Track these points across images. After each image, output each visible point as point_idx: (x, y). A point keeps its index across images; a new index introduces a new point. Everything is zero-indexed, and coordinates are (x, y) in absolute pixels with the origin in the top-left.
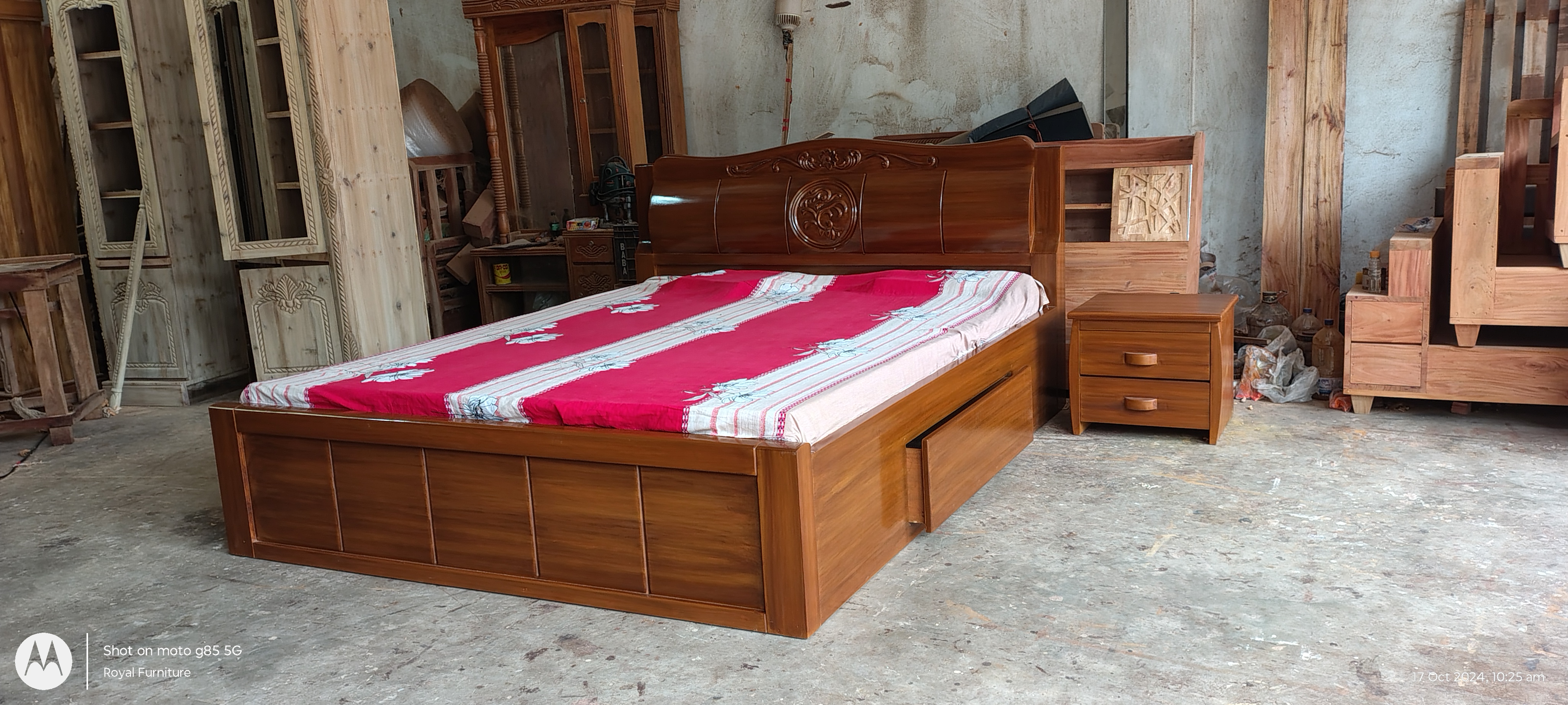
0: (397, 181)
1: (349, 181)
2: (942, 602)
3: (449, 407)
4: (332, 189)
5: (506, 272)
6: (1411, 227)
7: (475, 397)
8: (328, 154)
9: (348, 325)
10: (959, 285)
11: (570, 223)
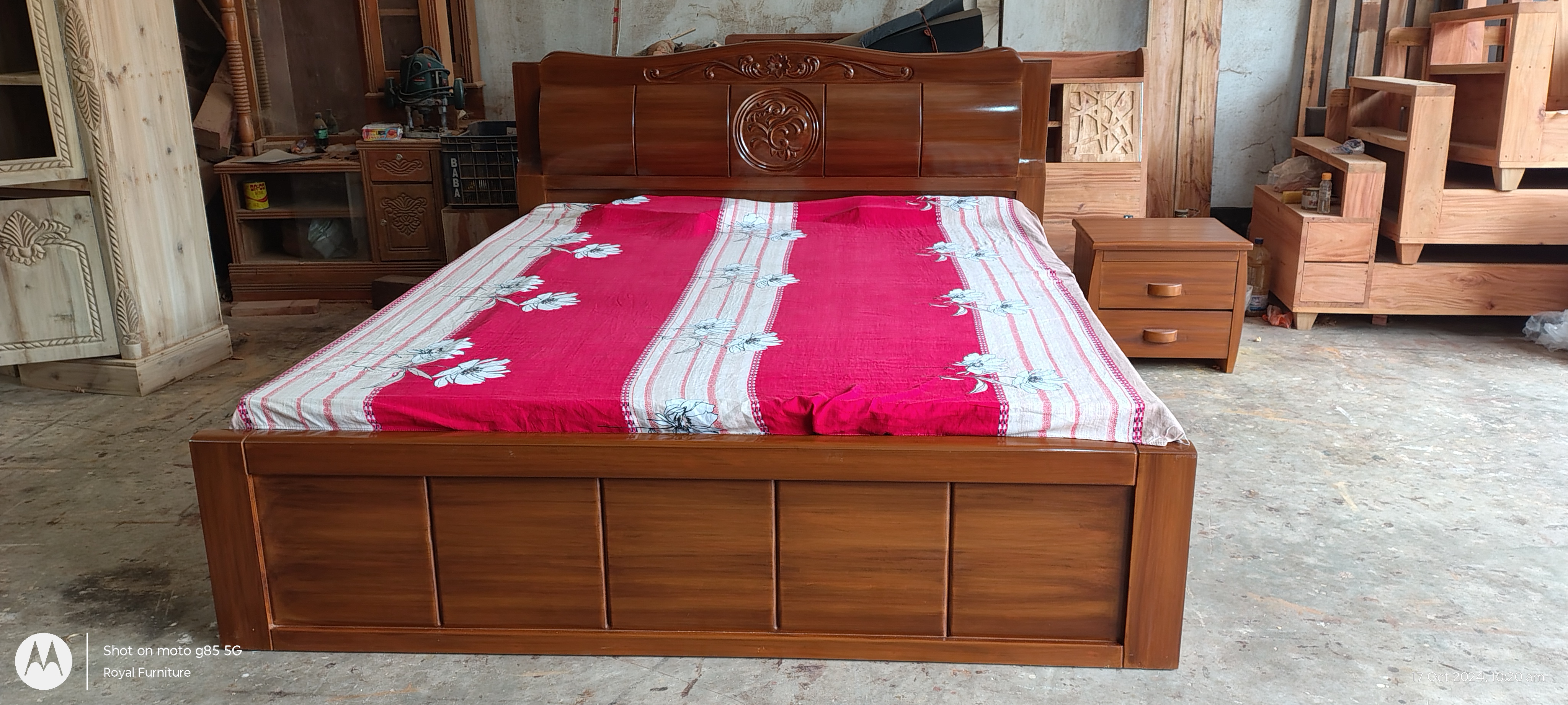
0: (169, 76)
1: (114, 77)
2: (1246, 597)
3: (631, 419)
4: (94, 88)
5: (263, 194)
6: (1346, 149)
7: (674, 403)
8: (85, 38)
9: (122, 279)
10: (958, 214)
11: (368, 131)
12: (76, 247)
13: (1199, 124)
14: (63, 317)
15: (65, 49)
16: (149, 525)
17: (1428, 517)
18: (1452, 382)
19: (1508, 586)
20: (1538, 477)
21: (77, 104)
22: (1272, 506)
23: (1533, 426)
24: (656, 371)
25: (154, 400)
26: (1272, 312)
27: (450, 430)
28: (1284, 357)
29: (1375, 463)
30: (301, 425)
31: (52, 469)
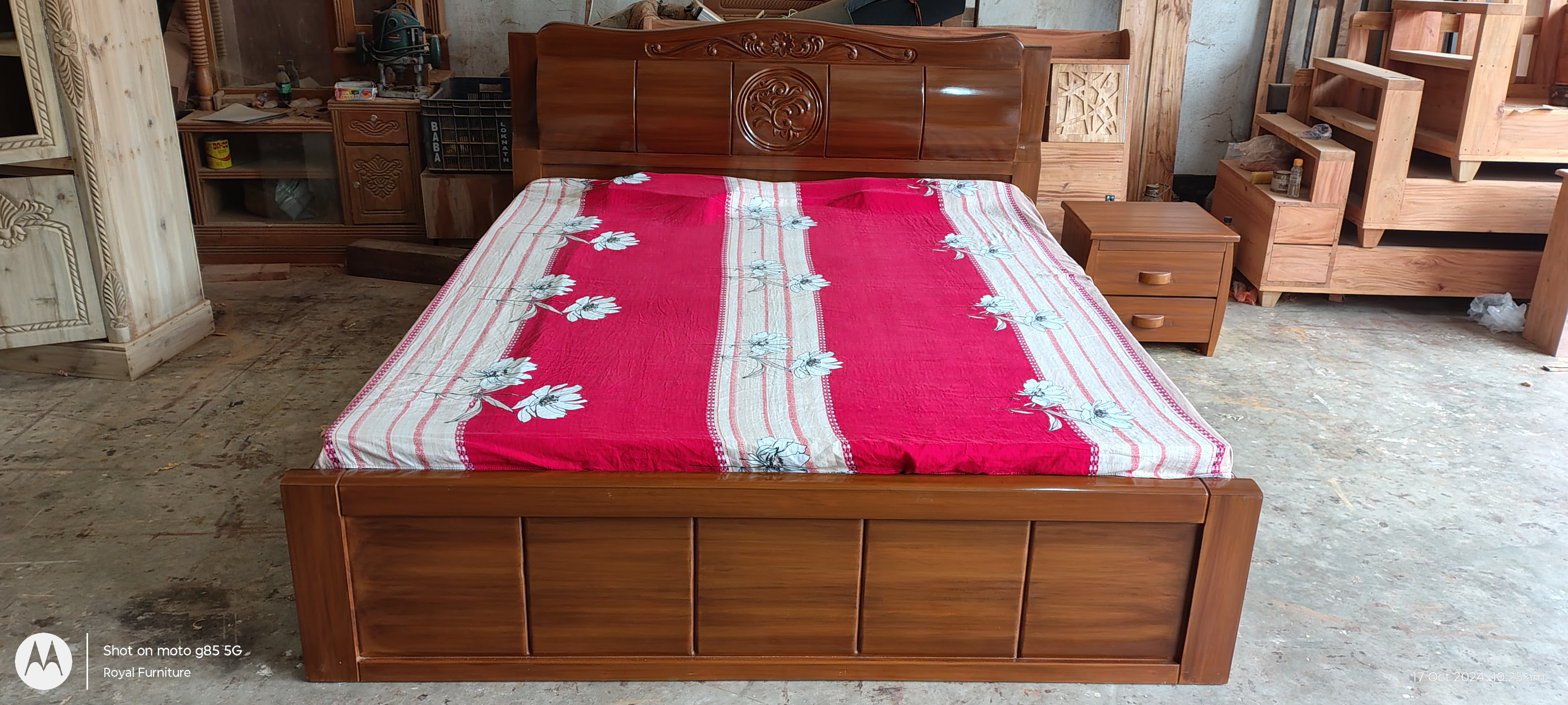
0: (149, 43)
1: (96, 49)
2: (1272, 604)
3: (724, 458)
4: (77, 62)
5: (226, 152)
6: (1315, 134)
7: (766, 444)
8: (67, 9)
9: (109, 261)
10: (960, 200)
11: (340, 90)
12: (59, 229)
13: (1166, 97)
14: (46, 301)
15: (45, 21)
16: (187, 537)
17: (1417, 516)
18: (1412, 366)
19: (1499, 589)
20: (1504, 472)
21: (59, 79)
22: (1277, 505)
23: (1490, 416)
24: (732, 401)
25: (146, 385)
26: (1238, 288)
27: (544, 469)
28: (1255, 338)
29: (1359, 457)
30: (392, 465)
31: (62, 470)
